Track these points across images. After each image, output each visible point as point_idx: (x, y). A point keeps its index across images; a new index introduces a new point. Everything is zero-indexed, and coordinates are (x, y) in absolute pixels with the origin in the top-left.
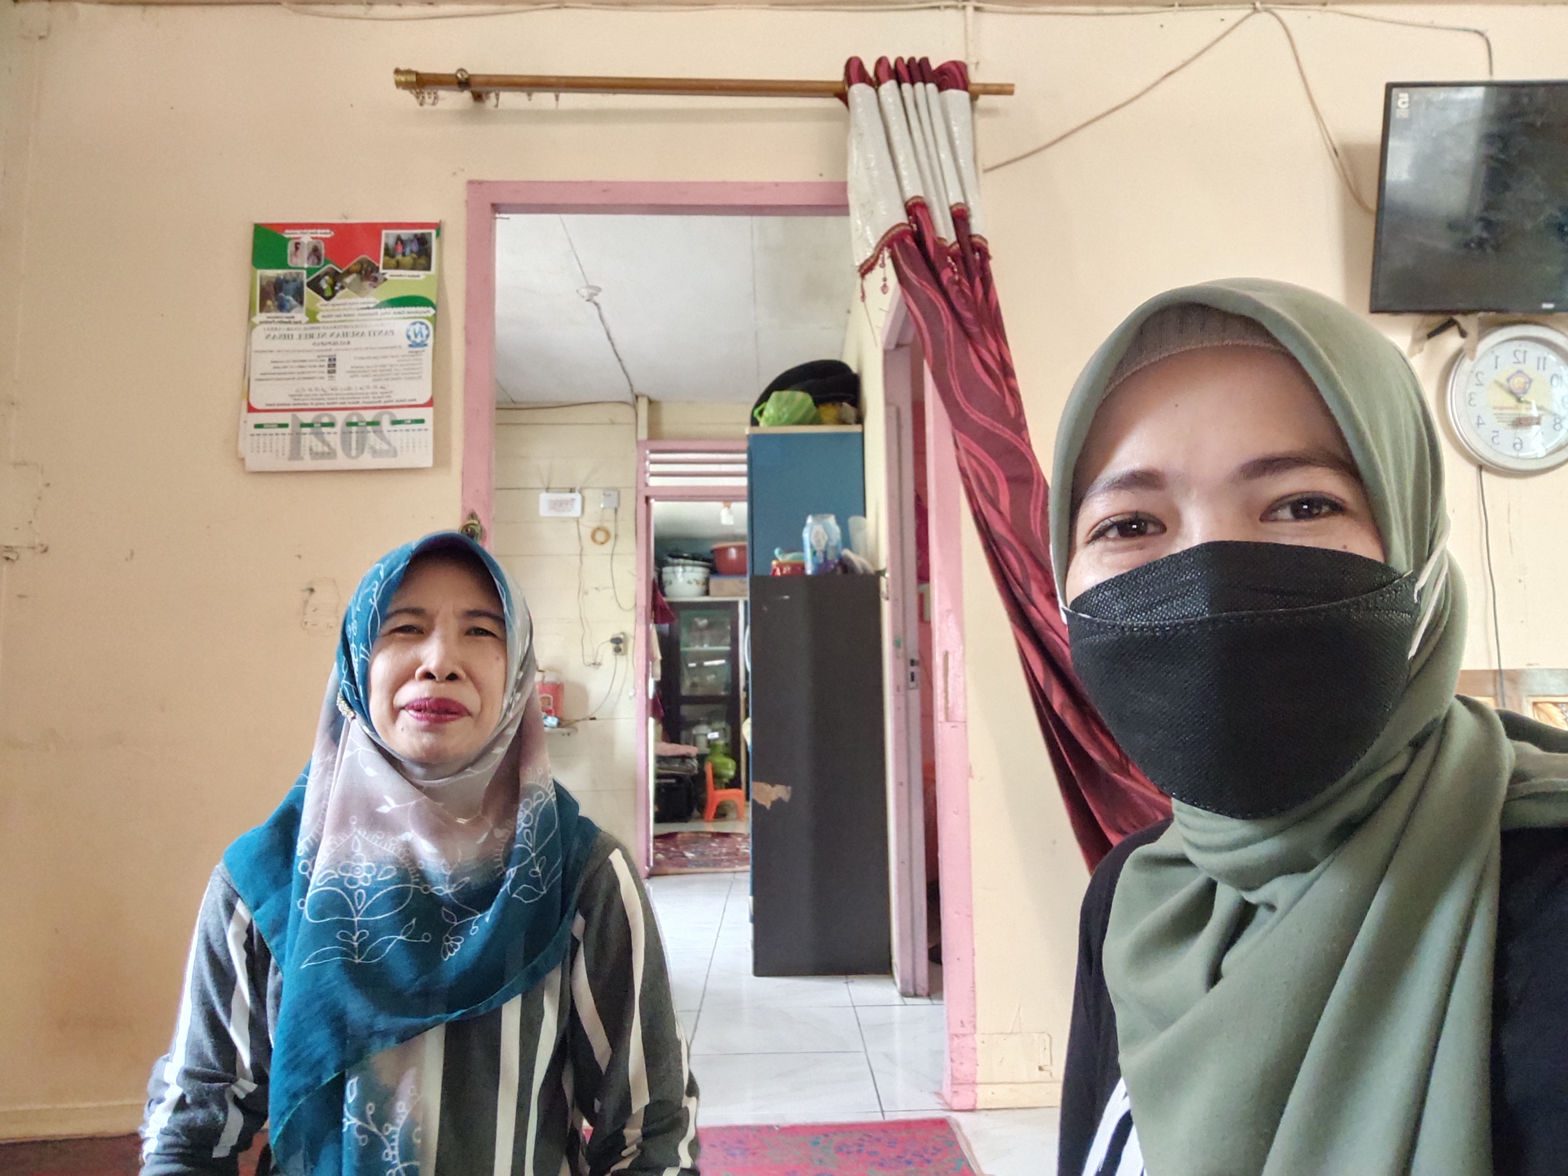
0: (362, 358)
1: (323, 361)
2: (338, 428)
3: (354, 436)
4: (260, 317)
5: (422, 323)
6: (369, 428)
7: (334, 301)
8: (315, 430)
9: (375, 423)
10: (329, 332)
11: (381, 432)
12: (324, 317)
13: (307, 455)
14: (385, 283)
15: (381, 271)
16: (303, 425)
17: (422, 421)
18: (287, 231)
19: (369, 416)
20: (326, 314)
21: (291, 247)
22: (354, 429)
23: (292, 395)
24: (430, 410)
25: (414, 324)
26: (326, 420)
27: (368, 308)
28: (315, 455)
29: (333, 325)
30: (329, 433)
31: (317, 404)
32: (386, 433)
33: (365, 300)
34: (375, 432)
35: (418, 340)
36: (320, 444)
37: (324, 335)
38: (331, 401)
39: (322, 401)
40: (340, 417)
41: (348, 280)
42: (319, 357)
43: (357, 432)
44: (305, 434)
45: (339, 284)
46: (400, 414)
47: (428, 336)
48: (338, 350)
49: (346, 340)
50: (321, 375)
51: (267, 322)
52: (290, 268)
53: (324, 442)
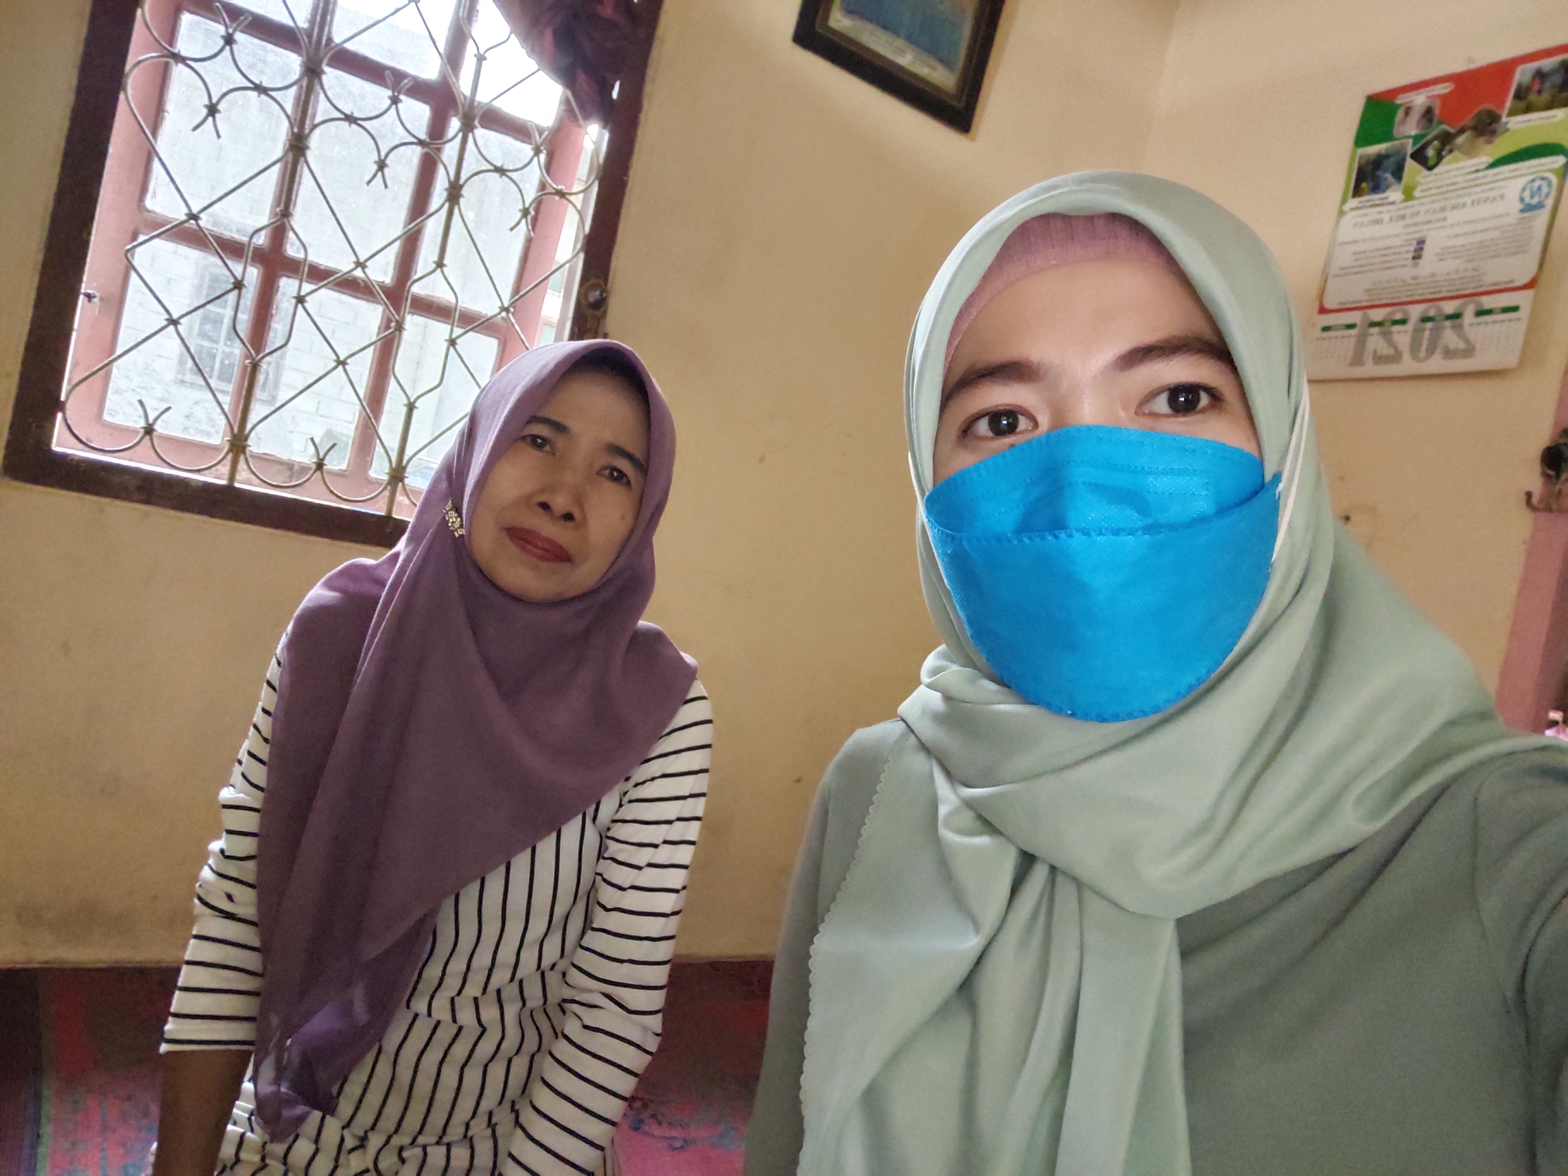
0: (1457, 236)
1: (1411, 245)
2: (1410, 327)
3: (1427, 334)
4: (1353, 203)
5: (1543, 179)
6: (1448, 323)
7: (1437, 170)
8: (1383, 329)
9: (1456, 316)
10: (1423, 209)
11: (1461, 327)
12: (1423, 191)
13: (1369, 362)
14: (1507, 134)
15: (1504, 119)
16: (1374, 324)
17: (1515, 309)
18: (1400, 96)
19: (1449, 307)
20: (1425, 187)
21: (1400, 114)
22: (1429, 325)
23: (1369, 290)
24: (1529, 293)
25: (1533, 181)
26: (1398, 316)
27: (1477, 171)
28: (1379, 359)
29: (1430, 199)
30: (1399, 332)
31: (1392, 298)
32: (1467, 328)
33: (1475, 161)
34: (1453, 327)
35: (1535, 201)
36: (1386, 345)
37: (1417, 213)
38: (1409, 293)
39: (1398, 295)
40: (1415, 312)
41: (1460, 140)
42: (1407, 240)
43: (1431, 330)
44: (1372, 334)
45: (1448, 148)
46: (1488, 302)
47: (1547, 195)
48: (1429, 230)
49: (1441, 215)
50: (1405, 263)
51: (1358, 208)
52: (1397, 139)
53: (1391, 343)
